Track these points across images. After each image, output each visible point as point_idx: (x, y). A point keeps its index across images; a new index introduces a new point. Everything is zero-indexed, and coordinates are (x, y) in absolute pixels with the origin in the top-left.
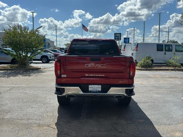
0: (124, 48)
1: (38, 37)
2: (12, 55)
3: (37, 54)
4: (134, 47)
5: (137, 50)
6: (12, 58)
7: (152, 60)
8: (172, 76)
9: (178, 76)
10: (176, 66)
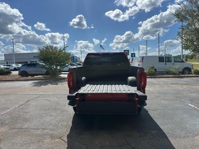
0: (132, 61)
1: (65, 54)
2: (46, 68)
3: (65, 67)
4: (140, 59)
5: (142, 62)
6: (46, 70)
7: (155, 70)
8: (174, 82)
9: (178, 82)
10: (176, 74)
